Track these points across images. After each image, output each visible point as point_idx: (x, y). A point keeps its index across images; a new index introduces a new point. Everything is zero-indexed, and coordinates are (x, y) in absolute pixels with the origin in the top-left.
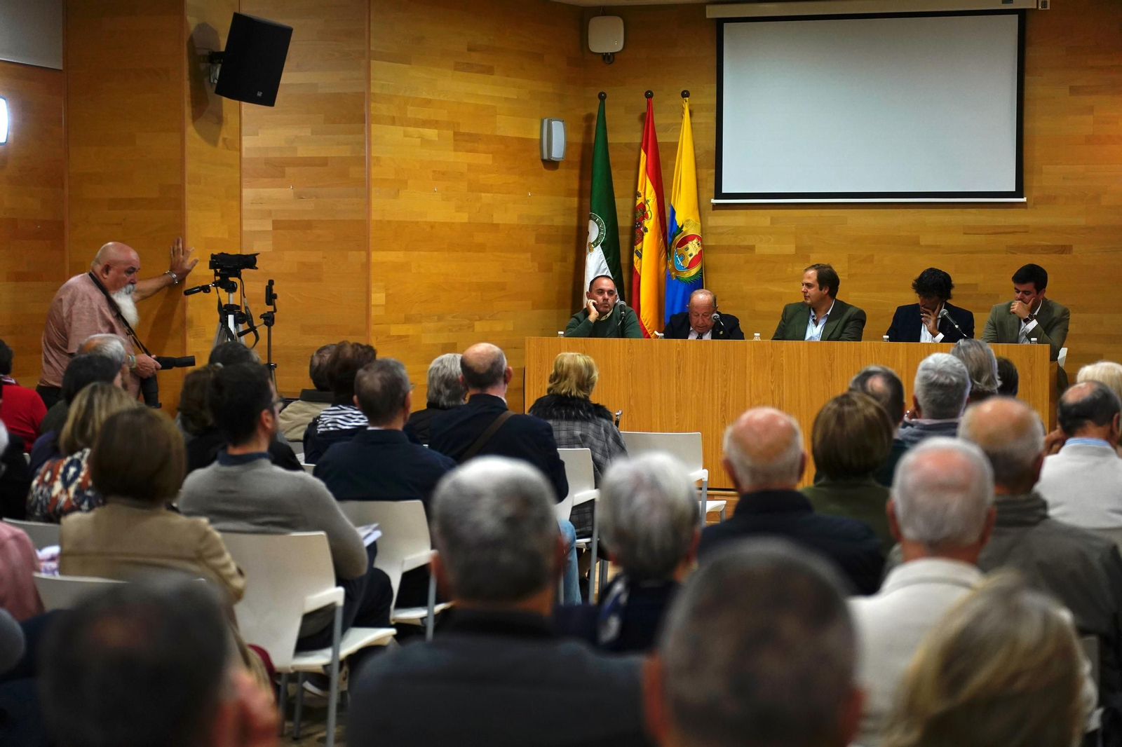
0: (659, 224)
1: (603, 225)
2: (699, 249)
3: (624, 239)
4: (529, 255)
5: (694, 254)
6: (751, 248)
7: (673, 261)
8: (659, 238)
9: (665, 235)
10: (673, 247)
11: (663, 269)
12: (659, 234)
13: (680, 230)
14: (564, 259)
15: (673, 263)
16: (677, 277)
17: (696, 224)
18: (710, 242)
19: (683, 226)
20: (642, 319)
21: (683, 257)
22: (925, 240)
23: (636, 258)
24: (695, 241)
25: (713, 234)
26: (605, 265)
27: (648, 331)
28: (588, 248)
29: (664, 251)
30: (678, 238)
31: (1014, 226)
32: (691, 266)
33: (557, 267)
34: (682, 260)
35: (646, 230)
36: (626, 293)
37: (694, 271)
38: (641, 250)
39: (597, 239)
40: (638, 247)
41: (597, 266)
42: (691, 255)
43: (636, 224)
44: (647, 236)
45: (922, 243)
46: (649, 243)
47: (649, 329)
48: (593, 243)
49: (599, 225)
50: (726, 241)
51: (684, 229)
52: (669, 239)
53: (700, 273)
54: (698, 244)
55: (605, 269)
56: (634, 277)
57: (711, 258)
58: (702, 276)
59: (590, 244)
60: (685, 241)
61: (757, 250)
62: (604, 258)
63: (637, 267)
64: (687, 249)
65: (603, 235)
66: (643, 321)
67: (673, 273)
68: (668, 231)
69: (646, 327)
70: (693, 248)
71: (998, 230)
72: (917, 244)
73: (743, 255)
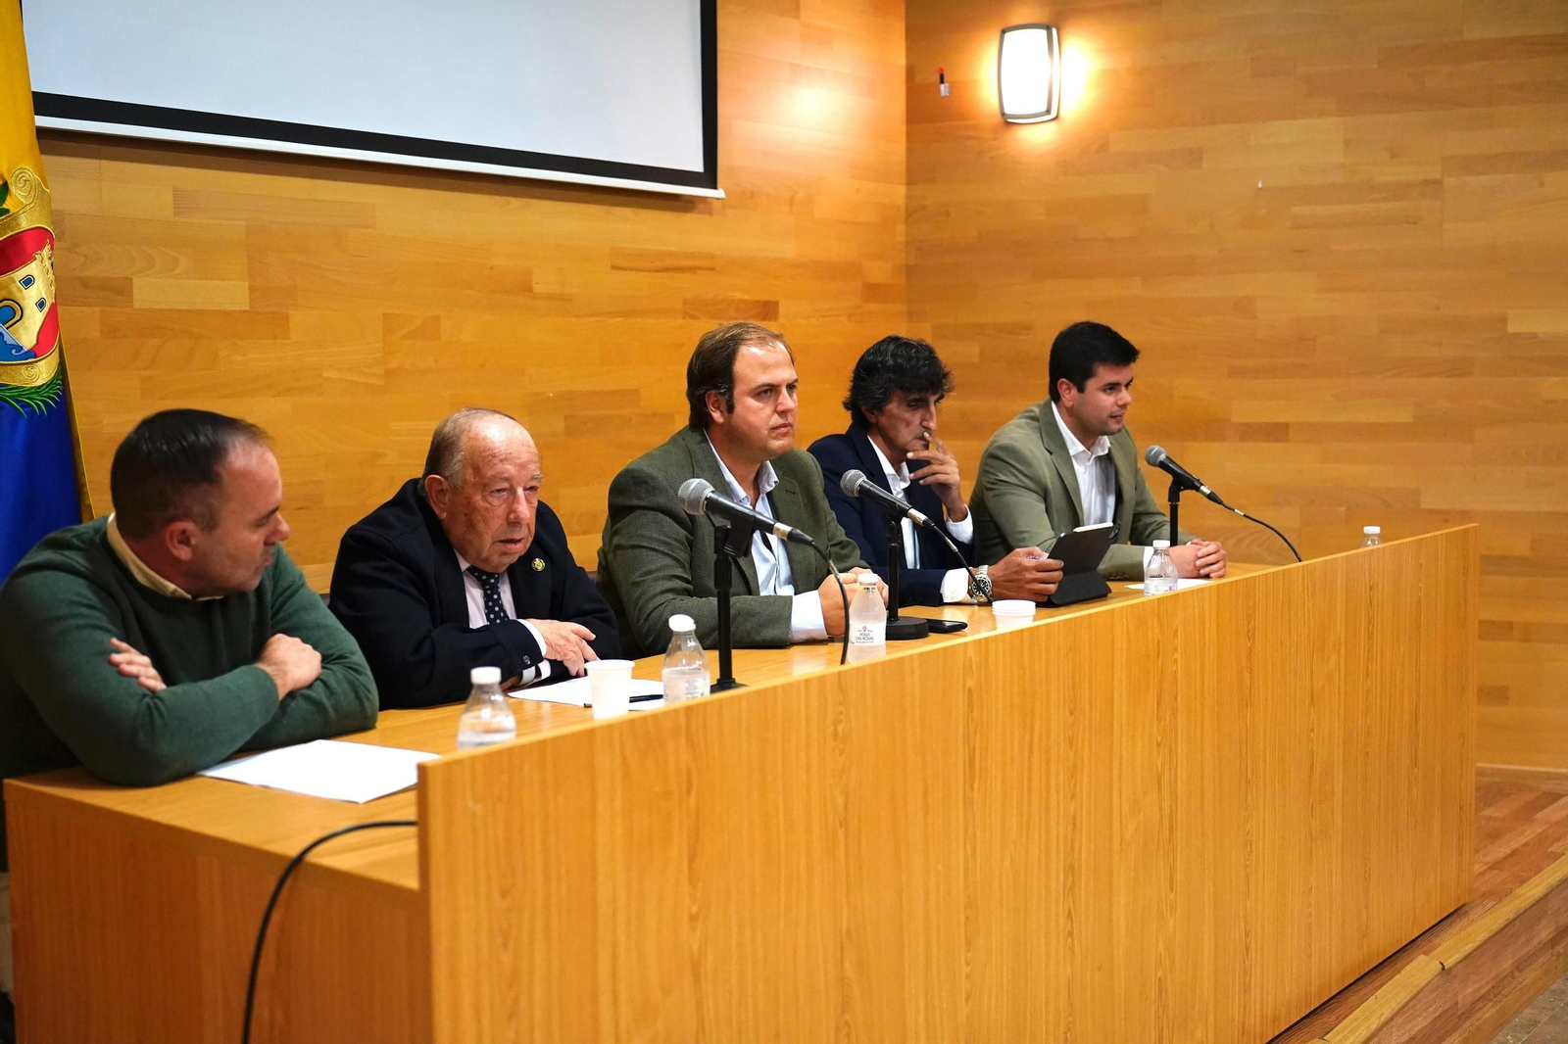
5: (49, 302)
6: (121, 289)
21: (13, 311)
22: (542, 281)
24: (46, 253)
37: (47, 365)
42: (41, 304)
45: (537, 288)
53: (61, 371)
54: (52, 267)
58: (65, 383)
60: (19, 251)
61: (135, 296)
64: (29, 280)
70: (44, 279)
71: (669, 263)
72: (527, 289)
73: (97, 309)
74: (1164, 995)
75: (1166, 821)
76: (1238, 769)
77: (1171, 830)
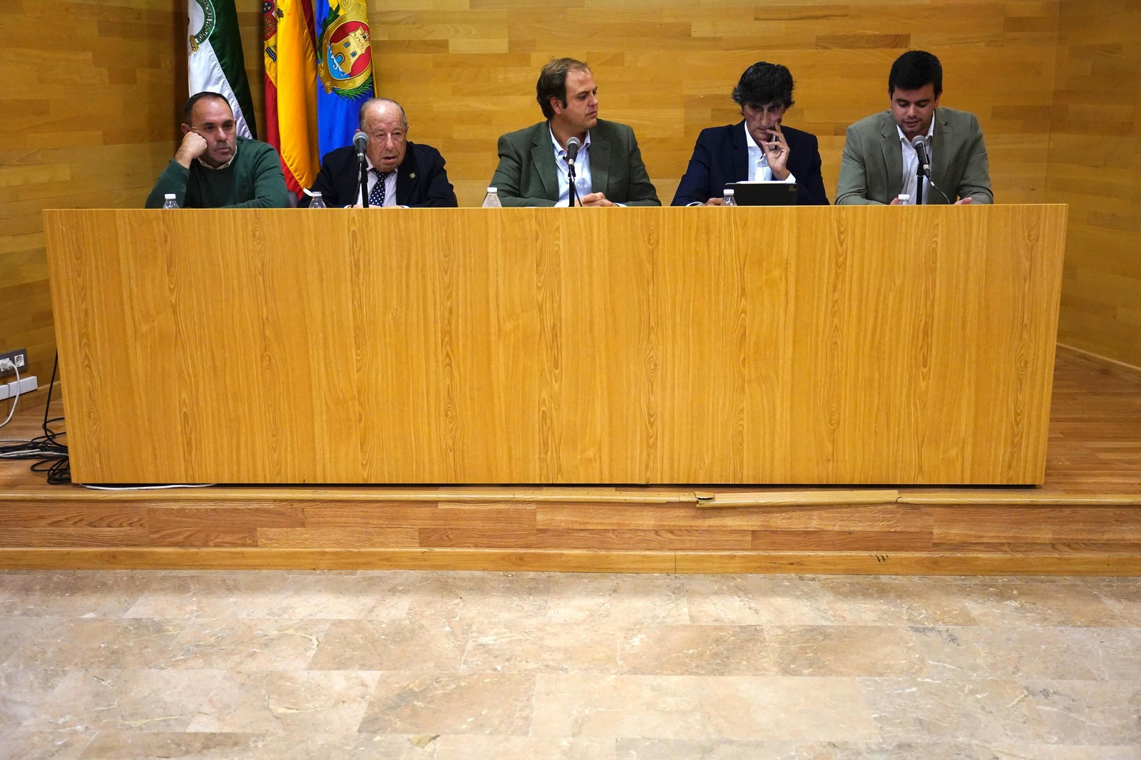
0: (300, 6)
1: (210, 8)
2: (366, 45)
3: (248, 32)
4: (89, 56)
5: (359, 53)
6: (443, 45)
7: (326, 64)
8: (302, 28)
9: (310, 23)
10: (325, 41)
11: (312, 76)
12: (302, 22)
13: (335, 14)
14: (154, 64)
15: (326, 68)
16: (333, 89)
17: (359, 5)
18: (382, 35)
19: (338, 8)
20: (284, 156)
21: (341, 58)
22: (700, 29)
23: (268, 60)
24: (359, 32)
25: (383, 23)
26: (219, 71)
27: (295, 175)
28: (189, 44)
29: (311, 48)
30: (332, 28)
31: (828, 7)
32: (354, 73)
33: (143, 76)
34: (340, 63)
35: (280, 14)
36: (257, 115)
37: (359, 80)
38: (275, 47)
39: (203, 30)
40: (270, 43)
41: (206, 74)
42: (354, 54)
43: (264, 6)
44: (283, 24)
45: (694, 35)
46: (286, 36)
47: (295, 171)
48: (197, 37)
49: (204, 8)
50: (403, 34)
51: (341, 13)
52: (318, 31)
53: (370, 83)
54: (364, 37)
55: (220, 78)
56: (268, 90)
57: (384, 61)
58: (373, 88)
59: (193, 37)
60: (344, 31)
61: (450, 48)
62: (216, 61)
63: (270, 73)
64: (348, 44)
65: (212, 23)
66: (286, 160)
67: (328, 84)
68: (316, 17)
69: (292, 169)
70: (356, 44)
71: (805, 14)
72: (688, 35)
73: (431, 55)
74: (548, 421)
75: (548, 330)
76: (637, 318)
77: (555, 336)
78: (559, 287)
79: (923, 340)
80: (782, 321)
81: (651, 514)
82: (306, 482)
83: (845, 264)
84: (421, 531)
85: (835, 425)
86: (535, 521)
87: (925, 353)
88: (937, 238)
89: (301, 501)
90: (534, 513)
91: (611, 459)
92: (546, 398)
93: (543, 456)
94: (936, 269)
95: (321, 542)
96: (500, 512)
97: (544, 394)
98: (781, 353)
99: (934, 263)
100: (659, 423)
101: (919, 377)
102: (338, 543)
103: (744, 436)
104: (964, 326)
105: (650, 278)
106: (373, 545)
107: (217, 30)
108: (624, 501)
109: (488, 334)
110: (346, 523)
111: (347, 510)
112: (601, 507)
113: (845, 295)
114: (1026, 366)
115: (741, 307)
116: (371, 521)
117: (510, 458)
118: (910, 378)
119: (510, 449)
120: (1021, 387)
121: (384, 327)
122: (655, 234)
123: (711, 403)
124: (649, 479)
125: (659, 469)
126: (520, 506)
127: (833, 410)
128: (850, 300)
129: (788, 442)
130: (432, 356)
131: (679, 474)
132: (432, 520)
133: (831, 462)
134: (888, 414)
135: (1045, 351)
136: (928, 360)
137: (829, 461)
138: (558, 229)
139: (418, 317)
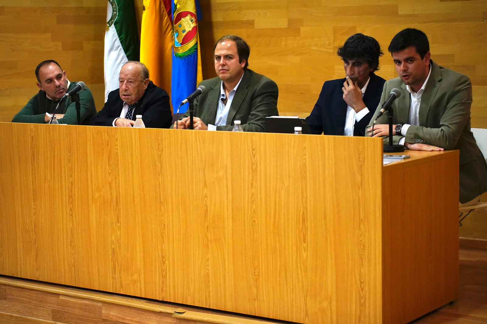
1: (115, 6)
2: (193, 25)
5: (188, 30)
6: (251, 23)
13: (176, 7)
16: (175, 53)
19: (176, 3)
21: (177, 33)
24: (188, 17)
28: (105, 27)
30: (174, 15)
32: (184, 42)
34: (177, 37)
39: (112, 18)
41: (111, 44)
44: (145, 15)
48: (109, 22)
49: (112, 5)
51: (179, 6)
52: (173, 17)
53: (195, 48)
54: (192, 21)
55: (119, 46)
58: (197, 52)
59: (107, 23)
60: (179, 17)
65: (116, 14)
68: (172, 8)
70: (186, 24)
73: (245, 30)
74: (115, 254)
75: (114, 199)
76: (155, 195)
77: (117, 203)
78: (118, 173)
79: (302, 224)
80: (226, 204)
81: (155, 318)
82: (14, 276)
83: (257, 170)
84: (53, 311)
85: (257, 276)
86: (101, 313)
87: (304, 233)
88: (306, 156)
89: (4, 285)
90: (100, 308)
91: (145, 283)
92: (114, 240)
93: (114, 275)
94: (307, 177)
95: (13, 310)
96: (86, 305)
97: (113, 238)
98: (226, 224)
99: (306, 173)
100: (167, 262)
101: (302, 250)
102: (19, 312)
103: (210, 277)
104: (325, 217)
105: (160, 172)
106: (33, 316)
107: (118, 18)
108: (140, 307)
109: (88, 199)
110: (22, 301)
111: (23, 293)
112: (131, 310)
113: (258, 190)
114: (364, 249)
115: (205, 192)
116: (32, 301)
117: (99, 275)
118: (297, 249)
119: (99, 269)
120: (362, 263)
121: (45, 191)
122: (161, 145)
123: (192, 253)
124: (164, 298)
125: (168, 292)
126: (95, 303)
127: (256, 265)
128: (260, 194)
129: (233, 283)
130: (64, 209)
131: (178, 297)
132: (58, 305)
133: (256, 301)
134: (286, 273)
135: (375, 240)
136: (306, 237)
137: (255, 300)
138: (117, 139)
139: (58, 186)
